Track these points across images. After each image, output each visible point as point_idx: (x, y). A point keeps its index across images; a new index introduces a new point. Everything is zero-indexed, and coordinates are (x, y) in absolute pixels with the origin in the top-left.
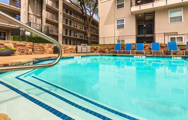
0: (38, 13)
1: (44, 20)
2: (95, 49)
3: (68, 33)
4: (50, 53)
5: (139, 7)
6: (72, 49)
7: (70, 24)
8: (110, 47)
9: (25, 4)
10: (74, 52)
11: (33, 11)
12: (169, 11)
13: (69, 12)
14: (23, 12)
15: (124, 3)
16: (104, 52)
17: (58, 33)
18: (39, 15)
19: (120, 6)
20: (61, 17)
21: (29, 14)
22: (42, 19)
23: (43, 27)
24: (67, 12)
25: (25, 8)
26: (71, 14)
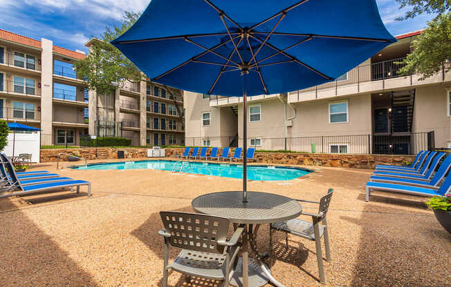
0: (110, 104)
2: (172, 153)
3: (160, 126)
4: (114, 158)
5: (216, 102)
7: (163, 112)
9: (93, 97)
11: (104, 104)
14: (91, 109)
17: (139, 127)
18: (111, 107)
20: (143, 103)
21: (98, 108)
22: (115, 112)
24: (156, 95)
25: (93, 103)
26: (164, 96)
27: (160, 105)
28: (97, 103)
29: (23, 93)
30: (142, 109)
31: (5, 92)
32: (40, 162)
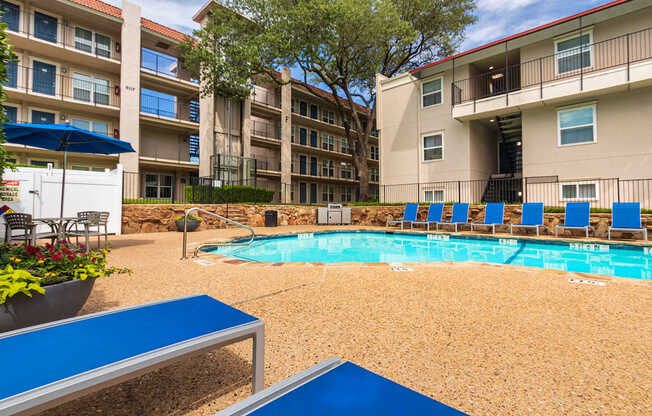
0: (235, 126)
1: (247, 142)
2: (364, 216)
3: (308, 168)
4: (258, 225)
5: (472, 106)
6: (308, 215)
7: (314, 144)
8: (397, 212)
9: (209, 113)
10: (312, 223)
11: (224, 127)
12: (558, 112)
13: (308, 112)
14: (205, 133)
15: (442, 90)
16: (383, 224)
17: (280, 169)
18: (237, 133)
19: (432, 100)
20: (286, 128)
21: (215, 133)
22: (242, 142)
23: (245, 161)
24: (303, 112)
25: (208, 123)
26: (314, 115)
27: (309, 133)
28: (215, 125)
29: (89, 101)
30: (284, 138)
31: (58, 97)
32: (122, 233)
